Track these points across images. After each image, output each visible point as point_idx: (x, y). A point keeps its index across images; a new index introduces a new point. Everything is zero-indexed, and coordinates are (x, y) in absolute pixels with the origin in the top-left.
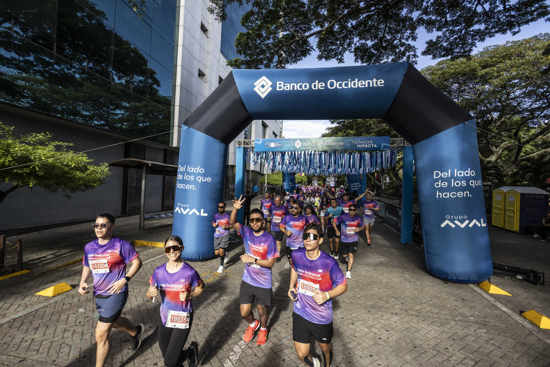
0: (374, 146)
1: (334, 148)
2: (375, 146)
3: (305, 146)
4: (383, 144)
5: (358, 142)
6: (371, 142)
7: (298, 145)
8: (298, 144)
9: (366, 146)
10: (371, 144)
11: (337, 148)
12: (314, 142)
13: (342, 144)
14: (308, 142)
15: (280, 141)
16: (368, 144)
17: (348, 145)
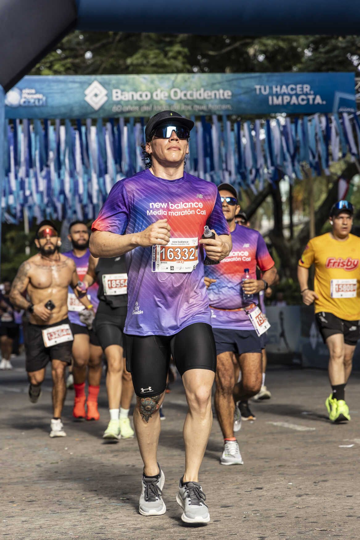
0: (314, 100)
1: (204, 108)
2: (318, 100)
3: (118, 103)
4: (339, 95)
5: (271, 88)
6: (307, 88)
7: (96, 100)
8: (96, 95)
9: (294, 100)
10: (307, 94)
11: (214, 107)
12: (143, 87)
13: (227, 94)
14: (127, 87)
15: (37, 86)
16: (297, 96)
17: (244, 97)
